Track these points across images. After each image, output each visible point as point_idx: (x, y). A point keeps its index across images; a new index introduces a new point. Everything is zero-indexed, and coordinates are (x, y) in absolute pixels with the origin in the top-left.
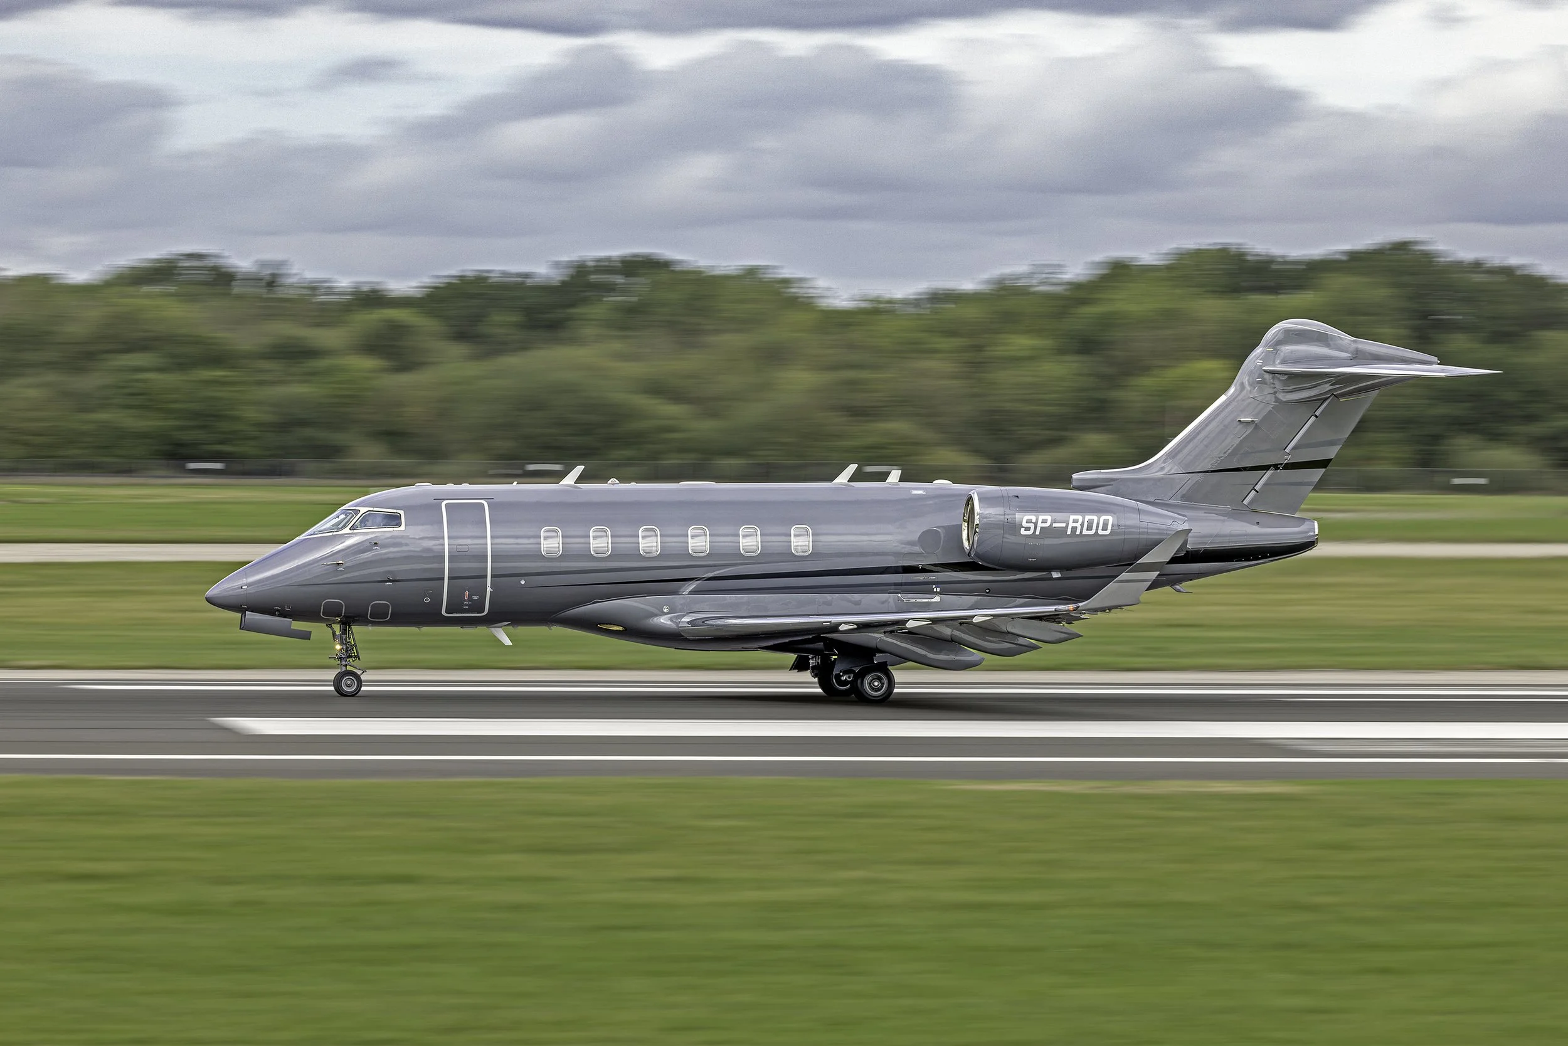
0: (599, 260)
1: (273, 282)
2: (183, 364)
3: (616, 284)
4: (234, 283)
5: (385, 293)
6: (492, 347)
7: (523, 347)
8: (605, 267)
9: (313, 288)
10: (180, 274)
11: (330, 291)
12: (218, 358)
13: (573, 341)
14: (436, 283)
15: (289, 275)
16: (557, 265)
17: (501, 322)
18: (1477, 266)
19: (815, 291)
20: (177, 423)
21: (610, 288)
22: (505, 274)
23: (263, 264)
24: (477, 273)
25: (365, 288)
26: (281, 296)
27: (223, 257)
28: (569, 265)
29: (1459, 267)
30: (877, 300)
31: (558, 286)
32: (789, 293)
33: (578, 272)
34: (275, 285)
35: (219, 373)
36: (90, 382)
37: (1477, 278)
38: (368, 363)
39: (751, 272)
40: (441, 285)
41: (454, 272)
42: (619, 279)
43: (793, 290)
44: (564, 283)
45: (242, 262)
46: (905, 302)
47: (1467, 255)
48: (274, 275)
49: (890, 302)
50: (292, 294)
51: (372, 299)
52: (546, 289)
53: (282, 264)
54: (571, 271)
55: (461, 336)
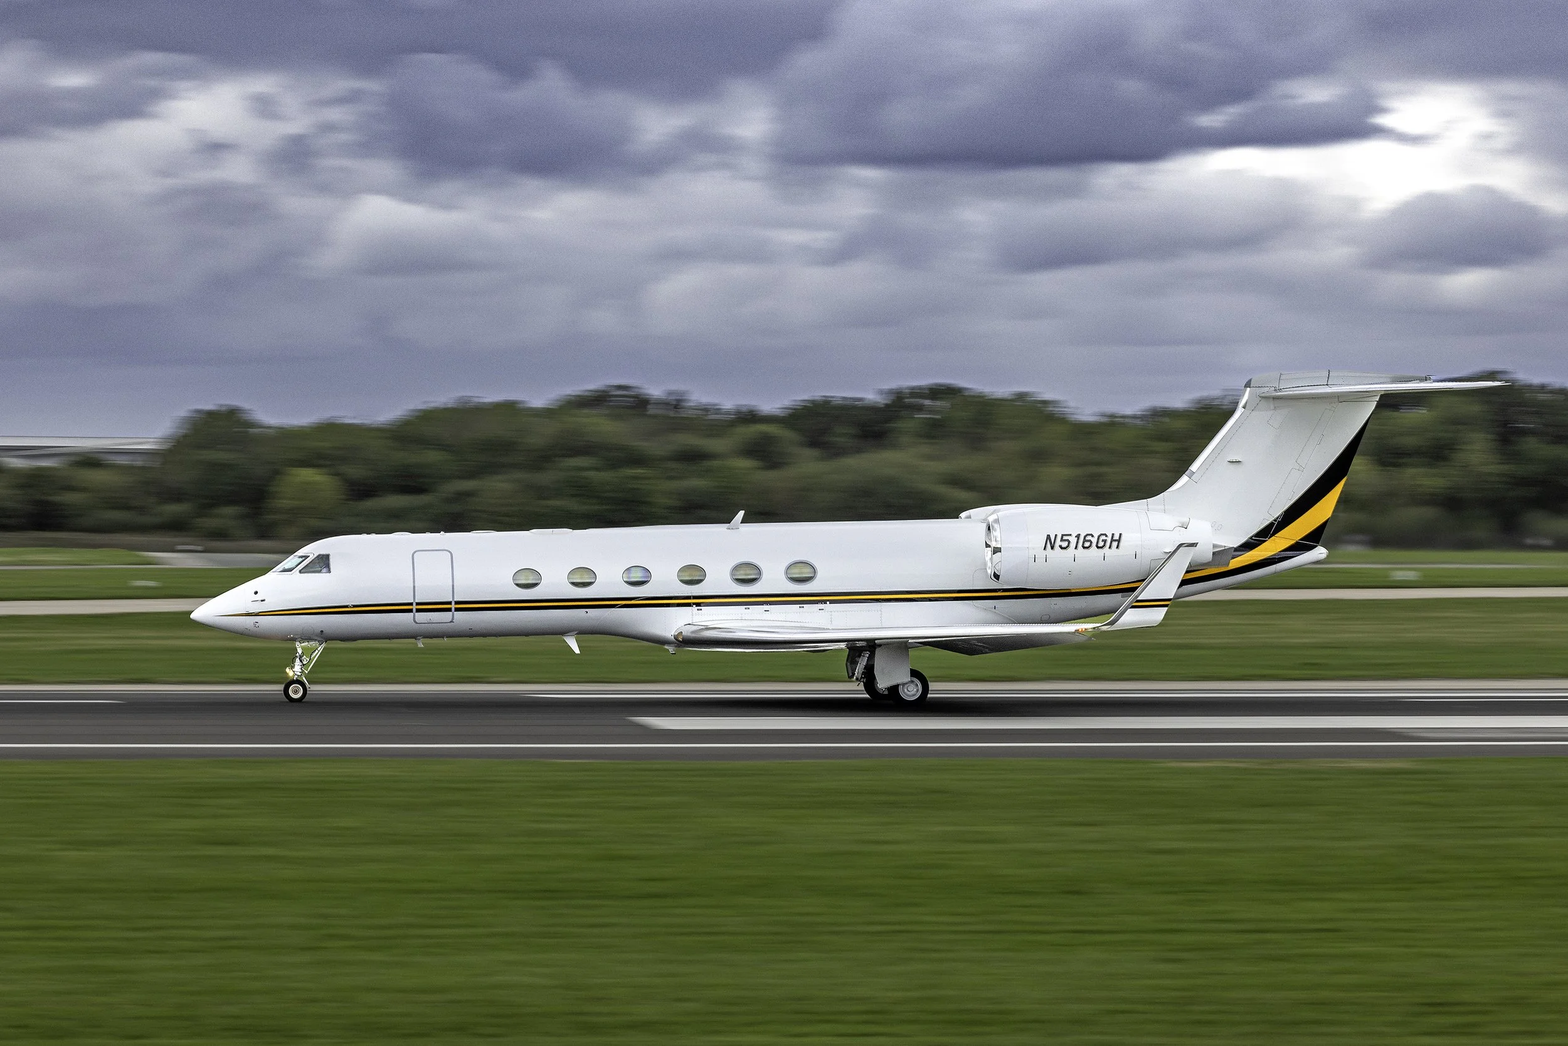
0: (913, 388)
1: (677, 405)
2: (614, 464)
3: (924, 406)
4: (649, 407)
5: (758, 412)
6: (833, 451)
7: (859, 451)
8: (917, 393)
9: (706, 409)
10: (610, 401)
11: (718, 411)
12: (637, 459)
13: (894, 446)
14: (793, 405)
15: (689, 401)
16: (881, 392)
17: (841, 435)
18: (1542, 388)
19: (1066, 410)
20: (608, 507)
21: (920, 408)
22: (844, 398)
23: (670, 393)
24: (824, 399)
25: (744, 409)
26: (683, 416)
27: (642, 388)
28: (890, 392)
29: (1530, 388)
30: (1112, 416)
31: (881, 408)
32: (1047, 411)
33: (898, 397)
34: (679, 407)
35: (640, 471)
36: (547, 477)
37: (1542, 397)
38: (744, 463)
39: (1021, 396)
40: (798, 407)
41: (806, 397)
42: (927, 402)
43: (1051, 409)
44: (887, 406)
45: (655, 391)
46: (1134, 417)
47: (1536, 380)
48: (679, 401)
49: (1123, 417)
50: (690, 413)
51: (750, 417)
52: (873, 409)
53: (683, 393)
54: (892, 397)
55: (814, 443)
